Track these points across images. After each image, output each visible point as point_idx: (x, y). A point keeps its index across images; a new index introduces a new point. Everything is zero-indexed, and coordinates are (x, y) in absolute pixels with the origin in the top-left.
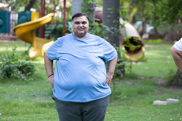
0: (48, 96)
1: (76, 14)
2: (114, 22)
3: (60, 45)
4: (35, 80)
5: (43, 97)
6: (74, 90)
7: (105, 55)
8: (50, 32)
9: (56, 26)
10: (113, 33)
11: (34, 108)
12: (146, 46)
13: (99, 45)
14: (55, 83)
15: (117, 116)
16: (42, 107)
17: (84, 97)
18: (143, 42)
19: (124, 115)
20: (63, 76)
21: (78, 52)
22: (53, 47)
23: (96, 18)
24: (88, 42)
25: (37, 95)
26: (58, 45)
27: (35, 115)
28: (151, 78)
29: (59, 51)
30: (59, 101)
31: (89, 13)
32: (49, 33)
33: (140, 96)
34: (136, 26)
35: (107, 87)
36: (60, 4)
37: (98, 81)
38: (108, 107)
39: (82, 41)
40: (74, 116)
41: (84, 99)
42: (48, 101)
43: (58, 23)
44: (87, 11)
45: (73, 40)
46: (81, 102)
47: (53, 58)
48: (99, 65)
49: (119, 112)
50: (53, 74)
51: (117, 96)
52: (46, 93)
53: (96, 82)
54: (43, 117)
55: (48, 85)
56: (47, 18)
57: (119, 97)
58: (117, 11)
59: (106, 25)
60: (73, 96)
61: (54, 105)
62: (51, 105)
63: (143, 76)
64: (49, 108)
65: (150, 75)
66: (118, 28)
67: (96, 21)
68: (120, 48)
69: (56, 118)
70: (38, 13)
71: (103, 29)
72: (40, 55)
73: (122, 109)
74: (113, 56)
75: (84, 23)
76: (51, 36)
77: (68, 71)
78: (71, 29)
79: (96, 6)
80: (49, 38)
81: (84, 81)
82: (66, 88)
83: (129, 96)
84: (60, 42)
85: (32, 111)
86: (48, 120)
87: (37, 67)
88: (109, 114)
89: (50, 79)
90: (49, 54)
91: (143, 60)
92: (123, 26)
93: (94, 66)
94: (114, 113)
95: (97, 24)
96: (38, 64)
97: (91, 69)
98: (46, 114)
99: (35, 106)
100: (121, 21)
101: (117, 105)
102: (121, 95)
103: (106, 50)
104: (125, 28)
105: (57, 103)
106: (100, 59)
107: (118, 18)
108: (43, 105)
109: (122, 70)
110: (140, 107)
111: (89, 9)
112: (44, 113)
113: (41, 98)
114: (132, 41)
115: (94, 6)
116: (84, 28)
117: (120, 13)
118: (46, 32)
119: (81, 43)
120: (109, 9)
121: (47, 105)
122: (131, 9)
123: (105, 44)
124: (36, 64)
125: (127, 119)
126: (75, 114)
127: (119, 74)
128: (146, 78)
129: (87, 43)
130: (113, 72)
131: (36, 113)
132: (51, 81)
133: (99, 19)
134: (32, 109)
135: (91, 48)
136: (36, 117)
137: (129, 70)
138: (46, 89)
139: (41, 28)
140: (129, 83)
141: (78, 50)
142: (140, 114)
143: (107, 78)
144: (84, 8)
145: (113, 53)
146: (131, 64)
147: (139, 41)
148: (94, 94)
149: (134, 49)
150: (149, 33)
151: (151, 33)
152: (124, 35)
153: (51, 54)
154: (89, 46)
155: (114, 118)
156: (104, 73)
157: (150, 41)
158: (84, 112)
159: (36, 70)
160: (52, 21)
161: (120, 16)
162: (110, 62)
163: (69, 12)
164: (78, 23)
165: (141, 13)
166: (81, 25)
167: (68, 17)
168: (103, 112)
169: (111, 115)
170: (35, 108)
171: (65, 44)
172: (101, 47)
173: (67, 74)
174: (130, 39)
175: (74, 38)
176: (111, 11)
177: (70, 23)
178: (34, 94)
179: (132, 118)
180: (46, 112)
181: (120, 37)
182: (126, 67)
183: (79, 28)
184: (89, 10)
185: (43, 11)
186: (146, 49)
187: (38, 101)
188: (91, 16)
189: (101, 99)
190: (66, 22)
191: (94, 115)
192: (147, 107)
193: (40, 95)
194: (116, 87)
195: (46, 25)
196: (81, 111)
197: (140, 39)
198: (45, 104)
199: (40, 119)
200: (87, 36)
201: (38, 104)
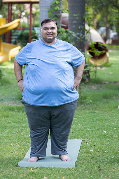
0: (16, 100)
1: (45, 20)
2: (79, 27)
3: (29, 50)
4: (2, 85)
5: (11, 101)
6: (43, 95)
7: (73, 60)
8: (16, 37)
9: (22, 32)
10: (79, 38)
12: (110, 51)
13: (67, 50)
14: (24, 87)
15: (83, 120)
16: (10, 111)
17: (53, 101)
18: (108, 48)
19: (90, 119)
20: (33, 81)
21: (47, 57)
22: (23, 52)
23: (62, 24)
24: (57, 47)
25: (5, 99)
26: (27, 50)
27: (3, 119)
28: (115, 82)
29: (28, 56)
30: (29, 105)
31: (56, 19)
32: (16, 39)
33: (105, 100)
34: (100, 32)
35: (75, 91)
37: (67, 86)
39: (51, 47)
40: (43, 119)
41: (53, 103)
42: (15, 105)
43: (24, 28)
44: (54, 17)
45: (42, 46)
46: (49, 106)
47: (23, 63)
48: (67, 70)
49: (85, 116)
50: (22, 79)
51: (82, 100)
52: (13, 97)
53: (65, 86)
54: (11, 120)
55: (16, 89)
56: (14, 24)
57: (84, 101)
58: (82, 17)
59: (72, 31)
60: (42, 100)
61: (22, 109)
62: (19, 109)
63: (107, 81)
64: (17, 112)
65: (115, 80)
66: (83, 33)
67: (62, 27)
68: (86, 53)
69: (24, 122)
70: (5, 19)
72: (7, 60)
73: (88, 113)
74: (80, 61)
75: (53, 28)
76: (17, 41)
77: (37, 76)
78: (38, 34)
79: (62, 12)
80: (15, 43)
81: (53, 86)
82: (35, 93)
83: (95, 100)
84: (29, 47)
85: (1, 115)
86: (17, 123)
87: (4, 72)
88: (75, 118)
89: (19, 84)
90: (19, 59)
91: (107, 65)
92: (88, 32)
93: (63, 71)
94: (80, 117)
95: (63, 29)
97: (60, 74)
98: (14, 118)
99: (4, 109)
100: (87, 27)
101: (83, 109)
102: (87, 99)
103: (73, 55)
104: (90, 33)
105: (27, 107)
106: (68, 64)
107: (84, 23)
109: (88, 74)
110: (105, 111)
111: (56, 15)
112: (12, 116)
113: (9, 102)
114: (97, 46)
115: (60, 11)
116: (53, 34)
117: (86, 20)
118: (13, 37)
119: (50, 48)
120: (74, 15)
121: (15, 109)
122: (95, 15)
123: (73, 50)
124: (4, 69)
125: (92, 123)
126: (44, 118)
127: (84, 78)
128: (110, 82)
129: (55, 48)
130: (81, 77)
131: (5, 117)
132: (21, 86)
133: (65, 25)
134: (1, 113)
135: (60, 54)
136: (4, 121)
137: (94, 74)
138: (14, 93)
139: (8, 34)
140: (94, 87)
141: (47, 55)
142: (106, 118)
143: (75, 83)
144: (50, 14)
145: (81, 58)
146: (96, 69)
147: (104, 47)
148: (63, 99)
149: (99, 55)
150: (112, 39)
151: (114, 39)
152: (89, 40)
153: (21, 59)
154: (58, 51)
155: (80, 122)
156: (72, 78)
157: (115, 47)
158: (52, 116)
159: (3, 75)
160: (19, 27)
161: (86, 22)
162: (77, 67)
163: (35, 17)
164: (47, 29)
165: (105, 19)
166: (50, 31)
167: (34, 22)
168: (71, 116)
169: (77, 119)
170: (3, 112)
171: (34, 50)
172: (69, 53)
173: (36, 78)
174: (95, 45)
175: (43, 43)
176: (77, 17)
177: (36, 29)
178: (2, 98)
179: (98, 122)
180: (14, 116)
181: (85, 43)
182: (91, 72)
183: (48, 34)
185: (10, 16)
186: (110, 54)
187: (7, 105)
188: (58, 22)
189: (69, 103)
190: (32, 28)
191: (62, 119)
192: (112, 112)
193: (8, 99)
194: (82, 91)
195: (13, 31)
196: (50, 115)
197: (104, 44)
198: (13, 108)
199: (9, 122)
200: (55, 42)
201: (7, 108)
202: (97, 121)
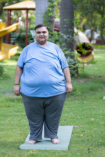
2: (69, 30)
4: (4, 79)
5: (12, 93)
8: (15, 39)
9: (20, 34)
10: (69, 40)
11: (5, 103)
12: (95, 50)
15: (74, 109)
16: (11, 102)
17: (46, 93)
19: (80, 108)
23: (55, 28)
25: (7, 91)
27: (6, 108)
28: (100, 77)
31: (49, 24)
33: (92, 92)
34: (86, 34)
36: (22, 15)
38: (66, 101)
43: (21, 31)
44: (48, 22)
45: (36, 47)
46: (43, 97)
49: (75, 106)
54: (13, 110)
56: (13, 27)
57: (74, 93)
58: (72, 22)
59: (63, 34)
61: (21, 100)
62: (18, 100)
63: (93, 76)
64: (17, 103)
65: (99, 75)
66: (73, 36)
67: (55, 30)
69: (23, 111)
70: (5, 23)
71: (61, 36)
72: (7, 58)
73: (78, 104)
76: (15, 42)
77: (32, 72)
79: (55, 18)
80: (14, 44)
83: (83, 92)
85: (4, 105)
86: (17, 112)
87: (5, 68)
88: (67, 107)
91: (92, 62)
92: (77, 34)
94: (71, 107)
95: (56, 32)
96: (6, 66)
98: (15, 107)
99: (5, 101)
100: (76, 30)
101: (73, 99)
102: (76, 92)
105: (24, 98)
107: (73, 27)
108: (12, 100)
109: (76, 70)
110: (92, 102)
112: (13, 106)
113: (10, 94)
114: (84, 46)
115: (53, 17)
117: (75, 24)
118: (12, 39)
120: (65, 20)
121: (15, 100)
122: (81, 20)
124: (5, 66)
125: (82, 111)
127: (73, 74)
128: (96, 77)
131: (7, 107)
133: (58, 28)
134: (3, 103)
136: (7, 110)
137: (81, 70)
139: (7, 36)
140: (82, 81)
142: (93, 107)
144: (45, 19)
146: (83, 65)
147: (90, 47)
149: (86, 53)
150: (96, 39)
151: (98, 39)
152: (77, 41)
155: (71, 111)
159: (4, 71)
161: (75, 26)
165: (90, 23)
166: (42, 34)
167: (30, 26)
169: (69, 109)
174: (82, 45)
176: (67, 21)
177: (31, 31)
178: (4, 91)
182: (79, 68)
184: (50, 21)
185: (9, 21)
186: (95, 53)
187: (8, 97)
188: (51, 26)
190: (28, 31)
192: (98, 102)
193: (9, 91)
195: (12, 33)
196: (44, 105)
198: (13, 99)
199: (10, 111)
201: (8, 99)
202: (86, 110)
